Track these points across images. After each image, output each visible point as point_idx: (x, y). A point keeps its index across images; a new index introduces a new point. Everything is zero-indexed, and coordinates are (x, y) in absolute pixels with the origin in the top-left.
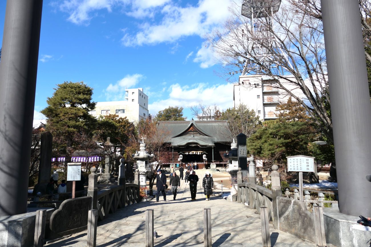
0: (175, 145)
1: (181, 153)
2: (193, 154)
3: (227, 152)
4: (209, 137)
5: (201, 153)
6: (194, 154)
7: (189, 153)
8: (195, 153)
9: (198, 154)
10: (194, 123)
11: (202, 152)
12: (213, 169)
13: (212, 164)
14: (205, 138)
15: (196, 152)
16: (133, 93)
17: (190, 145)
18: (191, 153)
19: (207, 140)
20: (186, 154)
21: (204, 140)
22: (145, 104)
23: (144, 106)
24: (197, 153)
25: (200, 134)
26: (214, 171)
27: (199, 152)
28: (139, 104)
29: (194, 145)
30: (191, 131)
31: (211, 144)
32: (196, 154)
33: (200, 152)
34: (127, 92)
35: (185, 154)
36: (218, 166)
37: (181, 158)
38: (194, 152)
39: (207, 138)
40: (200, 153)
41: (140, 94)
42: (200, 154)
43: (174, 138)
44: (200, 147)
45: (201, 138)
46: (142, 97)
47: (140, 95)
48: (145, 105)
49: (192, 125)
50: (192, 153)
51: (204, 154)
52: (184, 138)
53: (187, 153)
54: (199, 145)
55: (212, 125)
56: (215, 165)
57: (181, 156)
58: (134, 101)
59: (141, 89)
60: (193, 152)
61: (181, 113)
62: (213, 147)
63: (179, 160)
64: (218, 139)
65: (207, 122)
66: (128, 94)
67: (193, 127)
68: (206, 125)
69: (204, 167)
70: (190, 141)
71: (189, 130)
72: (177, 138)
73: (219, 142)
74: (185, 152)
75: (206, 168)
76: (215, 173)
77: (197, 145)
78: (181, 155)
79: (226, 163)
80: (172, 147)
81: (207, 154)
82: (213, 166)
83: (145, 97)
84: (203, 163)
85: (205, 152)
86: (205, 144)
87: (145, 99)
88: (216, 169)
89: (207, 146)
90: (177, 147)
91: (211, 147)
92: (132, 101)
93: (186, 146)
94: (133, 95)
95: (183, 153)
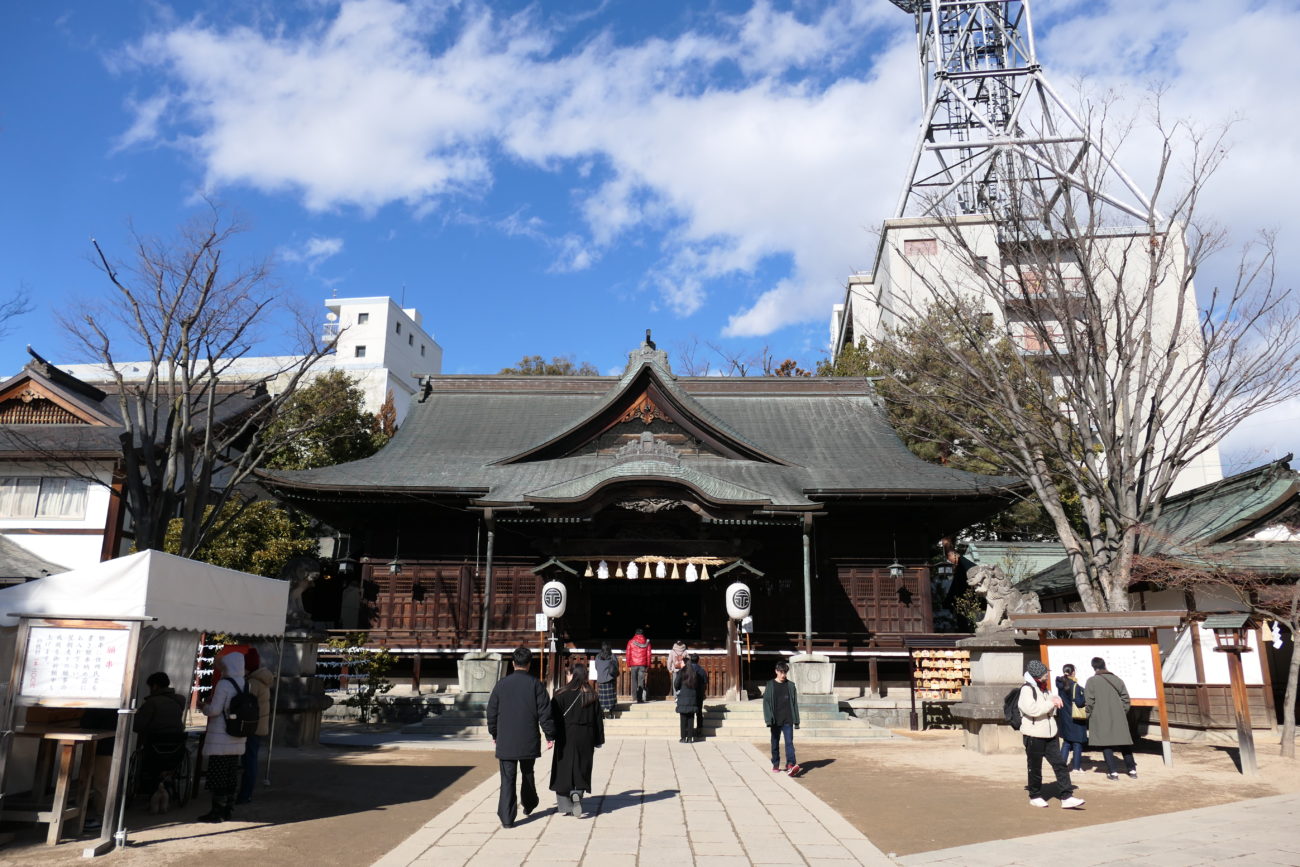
0: (511, 498)
1: (554, 566)
2: (648, 575)
3: (894, 572)
4: (761, 464)
5: (711, 569)
6: (654, 580)
7: (619, 573)
8: (661, 572)
9: (691, 575)
10: (655, 369)
11: (718, 562)
13: (796, 657)
14: (738, 468)
15: (669, 567)
16: (360, 315)
17: (628, 506)
18: (632, 572)
19: (753, 478)
20: (594, 578)
21: (737, 477)
24: (682, 568)
25: (698, 442)
26: (825, 715)
27: (691, 560)
28: (386, 370)
29: (654, 506)
30: (637, 426)
31: (785, 499)
32: (675, 575)
33: (704, 561)
34: (336, 310)
35: (588, 573)
36: (848, 672)
37: (557, 603)
38: (653, 566)
39: (747, 467)
40: (699, 568)
41: (398, 325)
42: (705, 576)
43: (513, 467)
44: (707, 517)
46: (411, 342)
47: (398, 331)
49: (645, 378)
50: (641, 567)
51: (738, 575)
52: (586, 468)
53: (603, 573)
54: (694, 507)
55: (776, 404)
56: (829, 672)
57: (557, 592)
58: (363, 354)
59: (411, 313)
60: (646, 559)
62: (808, 518)
63: (541, 623)
64: (830, 476)
65: (739, 388)
66: (337, 321)
67: (651, 397)
68: (733, 402)
69: (734, 680)
70: (626, 465)
71: (624, 418)
72: (532, 466)
73: (843, 491)
74: (588, 559)
75: (745, 692)
76: (832, 734)
77: (684, 502)
78: (555, 585)
79: (907, 654)
80: (483, 511)
81: (761, 574)
82: (814, 677)
83: (423, 347)
84: (725, 652)
85: (746, 559)
86: (748, 498)
87: (423, 354)
88: (836, 701)
89: (761, 507)
90: (526, 514)
91: (795, 518)
92: (358, 355)
93: (597, 508)
94: (360, 326)
95: (567, 564)
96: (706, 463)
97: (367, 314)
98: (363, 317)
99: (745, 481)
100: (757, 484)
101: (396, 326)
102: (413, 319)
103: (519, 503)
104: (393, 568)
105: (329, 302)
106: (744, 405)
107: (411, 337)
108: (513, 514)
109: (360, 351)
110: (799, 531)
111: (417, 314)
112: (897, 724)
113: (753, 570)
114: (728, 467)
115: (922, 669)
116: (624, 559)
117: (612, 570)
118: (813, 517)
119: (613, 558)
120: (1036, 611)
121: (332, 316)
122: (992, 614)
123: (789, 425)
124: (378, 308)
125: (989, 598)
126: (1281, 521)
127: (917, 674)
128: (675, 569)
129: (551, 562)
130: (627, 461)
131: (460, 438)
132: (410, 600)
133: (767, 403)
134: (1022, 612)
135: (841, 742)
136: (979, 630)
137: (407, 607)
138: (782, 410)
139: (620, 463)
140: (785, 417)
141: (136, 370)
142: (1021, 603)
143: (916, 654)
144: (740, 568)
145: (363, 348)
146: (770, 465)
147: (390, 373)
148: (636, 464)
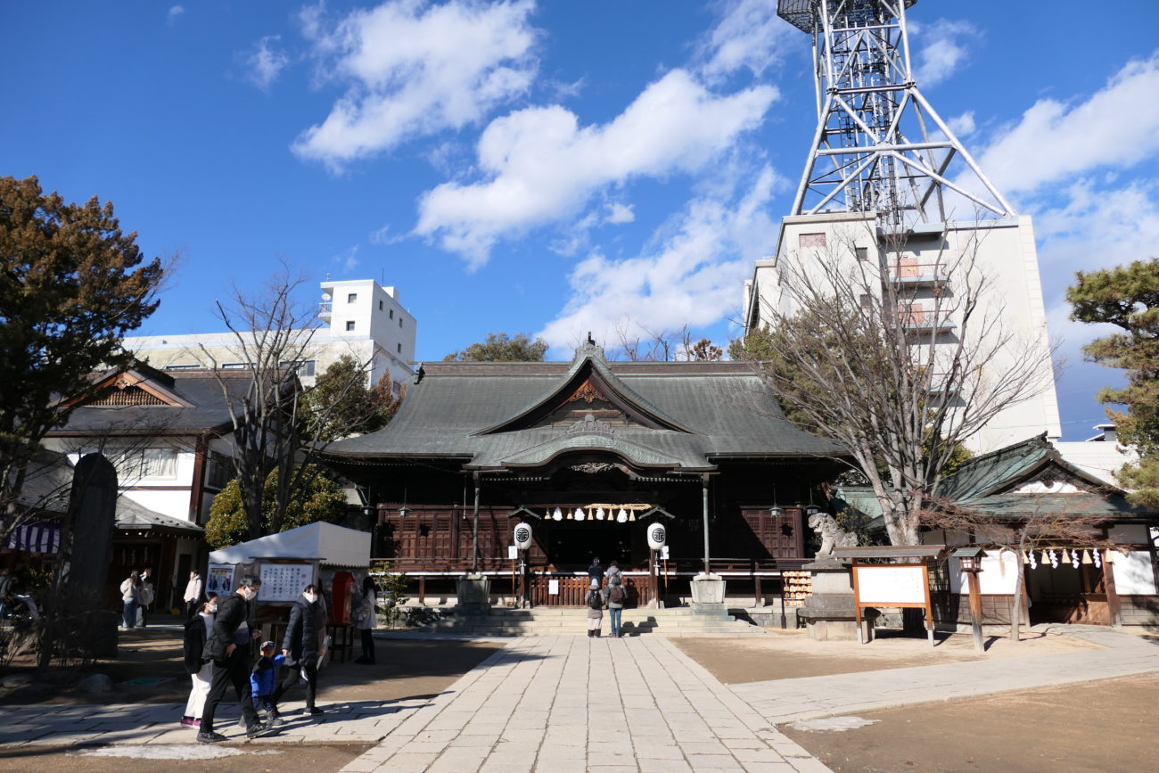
0: (492, 464)
1: (522, 512)
2: (590, 517)
3: (774, 513)
4: (676, 433)
5: (637, 513)
6: (595, 520)
7: (570, 516)
8: (600, 516)
9: (622, 518)
10: (595, 362)
11: (643, 508)
12: (705, 608)
13: (699, 577)
14: (658, 436)
15: (606, 511)
16: (350, 295)
17: (577, 468)
18: (579, 515)
19: (668, 444)
20: (552, 520)
21: (656, 443)
22: (399, 345)
23: (394, 353)
24: (616, 512)
25: (628, 416)
26: (718, 618)
27: (623, 507)
28: (372, 341)
29: (594, 468)
30: (582, 404)
31: (691, 462)
32: (611, 517)
33: (632, 507)
34: (330, 292)
35: (547, 517)
36: (734, 588)
37: (525, 539)
38: (595, 511)
39: (664, 435)
40: (628, 512)
42: (632, 518)
43: (491, 436)
44: (633, 476)
45: (635, 436)
46: (391, 317)
47: (381, 308)
48: (399, 350)
49: (587, 369)
50: (586, 512)
51: (655, 518)
52: (544, 437)
53: (558, 516)
54: (624, 468)
55: (688, 382)
56: (721, 586)
57: (525, 531)
58: (353, 328)
59: (390, 291)
60: (590, 507)
62: (706, 477)
63: (513, 553)
64: (726, 442)
65: (659, 371)
66: (331, 300)
67: (594, 383)
68: (655, 382)
69: (654, 593)
70: (574, 440)
71: (572, 398)
72: (504, 436)
73: (734, 454)
74: (547, 506)
75: (662, 602)
76: (722, 631)
77: (617, 465)
78: (523, 526)
79: (779, 574)
80: (472, 474)
81: (673, 517)
82: (710, 591)
83: (401, 320)
84: (649, 573)
85: (662, 505)
86: (663, 462)
87: (401, 326)
88: (726, 608)
89: (672, 469)
90: (502, 475)
91: (697, 477)
92: (348, 329)
93: (554, 470)
94: (351, 304)
95: (533, 510)
96: (633, 432)
97: (355, 295)
98: (352, 297)
99: (662, 447)
100: (671, 450)
101: (380, 303)
102: (392, 296)
103: (498, 468)
104: (402, 513)
105: (324, 285)
106: (663, 384)
107: (391, 312)
108: (493, 475)
109: (350, 325)
110: (700, 486)
111: (395, 292)
112: (773, 625)
113: (667, 514)
114: (650, 435)
115: (789, 585)
116: (573, 506)
117: (564, 514)
118: (711, 476)
119: (565, 506)
120: (855, 545)
121: (326, 297)
122: (825, 547)
123: (697, 400)
124: (365, 289)
125: (823, 536)
126: (1040, 479)
127: (786, 589)
128: (611, 513)
129: (521, 509)
130: (575, 436)
131: (448, 414)
132: (415, 536)
133: (681, 382)
134: (845, 546)
135: (728, 636)
136: (817, 558)
137: (413, 541)
138: (693, 387)
139: (570, 438)
140: (694, 393)
141: (165, 342)
142: (844, 540)
143: (786, 574)
144: (658, 513)
145: (353, 323)
146: (682, 433)
147: (375, 343)
148: (582, 438)
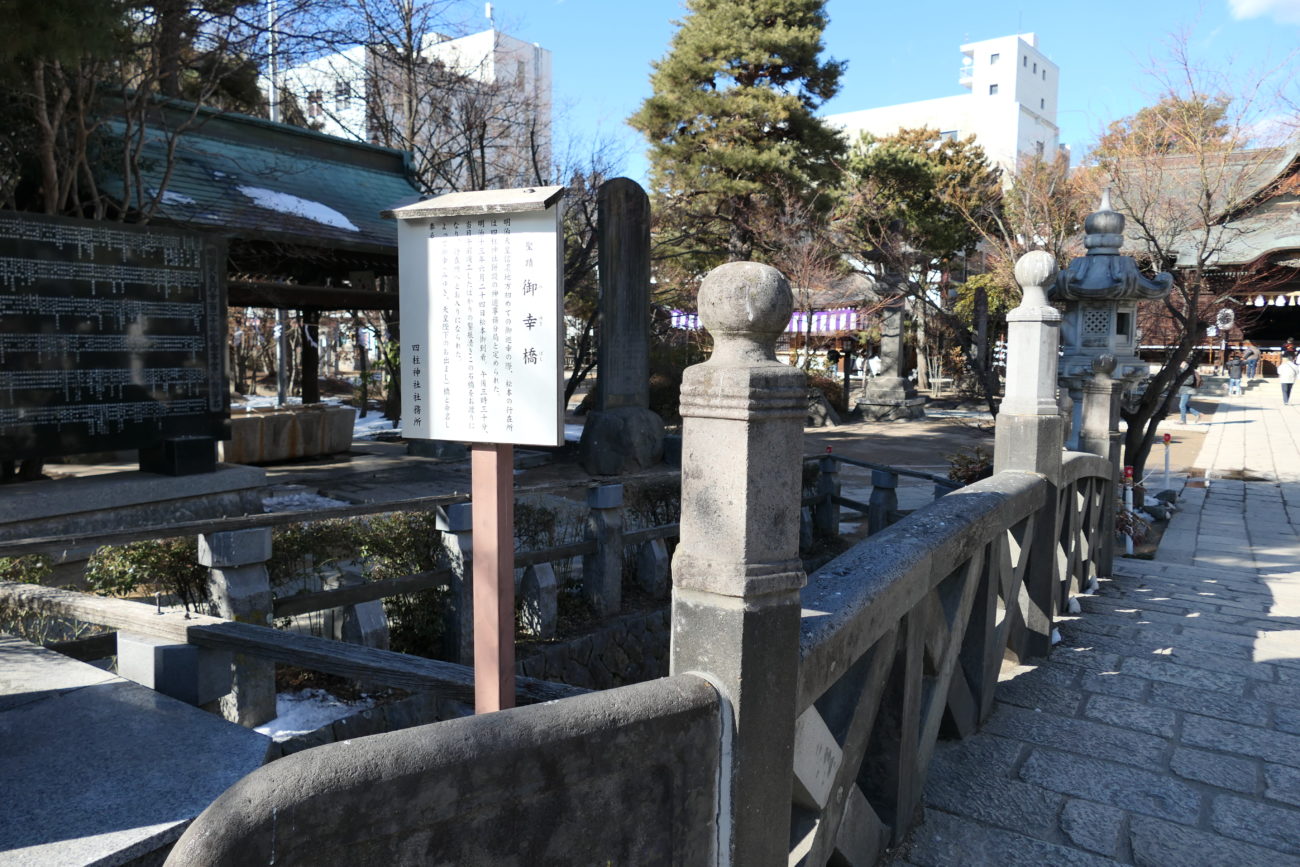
1: (1226, 300)
2: (1292, 303)
7: (1271, 303)
16: (992, 56)
17: (1283, 264)
18: (1280, 302)
20: (1253, 307)
22: (1043, 100)
23: (1037, 110)
28: (1017, 105)
30: (1288, 197)
34: (970, 55)
35: (1249, 303)
37: (1228, 321)
38: (1297, 298)
41: (1025, 58)
46: (1035, 71)
47: (1025, 64)
48: (1042, 106)
50: (1288, 299)
53: (1259, 302)
57: (1228, 315)
58: (997, 93)
59: (1029, 38)
60: (1292, 294)
61: (1219, 124)
63: (1211, 332)
66: (972, 64)
71: (1279, 192)
74: (1250, 294)
78: (1227, 311)
83: (1043, 71)
87: (1044, 78)
92: (991, 93)
93: (1261, 266)
94: (993, 65)
95: (1236, 298)
97: (998, 54)
98: (995, 56)
101: (1023, 60)
102: (1033, 44)
105: (964, 48)
107: (1035, 65)
109: (993, 88)
111: (1036, 39)
116: (1275, 293)
117: (1266, 299)
119: (1266, 294)
121: (966, 61)
124: (1008, 46)
139: (1278, 238)
145: (996, 86)
147: (1021, 105)
